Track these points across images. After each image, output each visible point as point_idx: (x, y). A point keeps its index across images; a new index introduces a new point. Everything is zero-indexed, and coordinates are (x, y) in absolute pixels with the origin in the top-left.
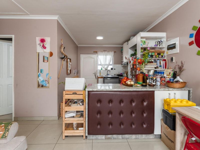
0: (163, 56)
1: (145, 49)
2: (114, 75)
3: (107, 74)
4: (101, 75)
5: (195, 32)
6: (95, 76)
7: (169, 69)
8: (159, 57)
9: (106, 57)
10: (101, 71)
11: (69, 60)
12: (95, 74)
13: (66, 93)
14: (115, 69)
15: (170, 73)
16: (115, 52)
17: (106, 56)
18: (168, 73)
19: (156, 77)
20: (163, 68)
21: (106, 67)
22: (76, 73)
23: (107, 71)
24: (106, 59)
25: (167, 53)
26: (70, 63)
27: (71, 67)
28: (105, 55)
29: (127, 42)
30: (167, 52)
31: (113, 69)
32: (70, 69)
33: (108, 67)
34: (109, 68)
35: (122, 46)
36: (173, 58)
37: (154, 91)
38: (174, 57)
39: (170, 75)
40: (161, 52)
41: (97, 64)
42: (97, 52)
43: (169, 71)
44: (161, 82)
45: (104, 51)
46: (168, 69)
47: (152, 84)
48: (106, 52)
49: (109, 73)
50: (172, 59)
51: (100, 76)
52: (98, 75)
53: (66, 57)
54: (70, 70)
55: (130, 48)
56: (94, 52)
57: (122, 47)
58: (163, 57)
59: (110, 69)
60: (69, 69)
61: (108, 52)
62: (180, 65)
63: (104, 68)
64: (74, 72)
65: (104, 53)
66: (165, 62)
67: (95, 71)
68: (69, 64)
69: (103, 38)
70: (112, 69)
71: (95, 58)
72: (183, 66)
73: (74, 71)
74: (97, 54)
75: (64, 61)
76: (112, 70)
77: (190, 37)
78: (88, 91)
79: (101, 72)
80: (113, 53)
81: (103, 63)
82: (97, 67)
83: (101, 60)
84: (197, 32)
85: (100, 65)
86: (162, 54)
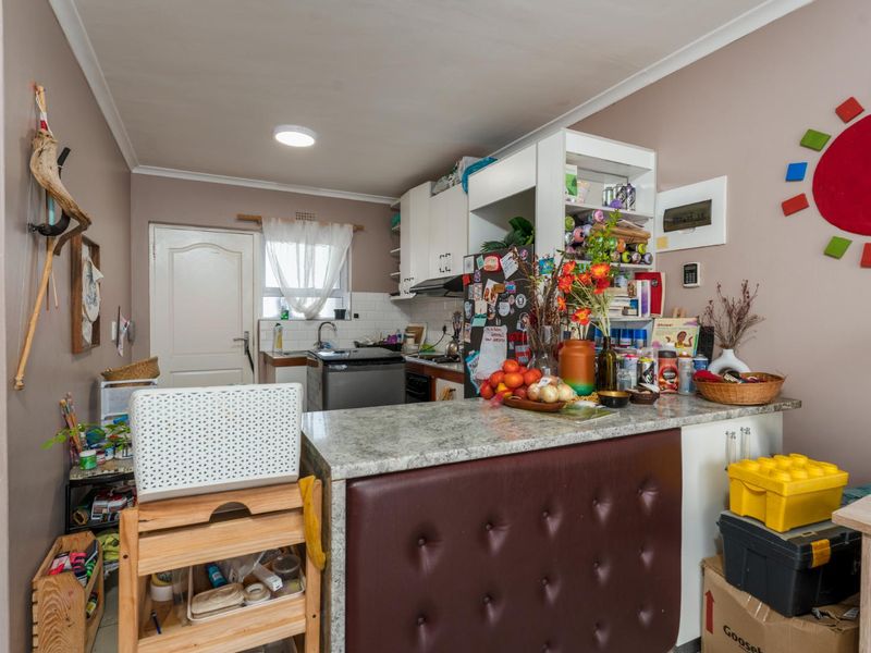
0: (646, 258)
1: (578, 217)
2: (353, 347)
3: (320, 342)
4: (285, 350)
5: (812, 159)
6: (247, 351)
7: (675, 315)
8: (631, 262)
9: (313, 250)
10: (282, 322)
11: (85, 252)
12: (246, 341)
13: (143, 528)
14: (356, 316)
15: (682, 336)
16: (357, 229)
17: (309, 248)
18: (670, 333)
19: (635, 354)
20: (644, 312)
21: (309, 303)
22: (122, 337)
23: (319, 323)
24: (310, 262)
25: (662, 242)
26: (97, 275)
27: (98, 299)
28: (307, 243)
29: (428, 184)
30: (659, 239)
31: (347, 316)
32: (94, 319)
33: (319, 306)
34: (327, 312)
35: (393, 204)
36: (696, 265)
37: (678, 430)
38: (699, 265)
39: (685, 345)
40: (635, 236)
41: (259, 290)
42: (257, 221)
43: (678, 324)
44: (662, 380)
45: (303, 217)
46: (669, 315)
47: (646, 389)
48: (313, 226)
49: (326, 335)
50: (690, 273)
51: (280, 353)
52: (267, 347)
53: (74, 224)
54: (96, 325)
55: (478, 211)
56: (241, 218)
57: (397, 210)
58: (646, 263)
59: (333, 315)
60: (92, 312)
61: (323, 223)
62: (736, 297)
63: (299, 309)
64: (114, 337)
65: (298, 225)
66: (652, 286)
67: (245, 330)
68: (91, 276)
69: (317, 140)
70: (340, 314)
71: (247, 256)
72: (748, 304)
73: (114, 324)
74: (261, 231)
75: (57, 252)
76: (340, 322)
77: (788, 176)
78: (349, 482)
79: (280, 331)
80: (348, 229)
81: (293, 283)
82: (256, 305)
83: (281, 266)
84: (823, 157)
85: (278, 293)
86: (639, 248)
